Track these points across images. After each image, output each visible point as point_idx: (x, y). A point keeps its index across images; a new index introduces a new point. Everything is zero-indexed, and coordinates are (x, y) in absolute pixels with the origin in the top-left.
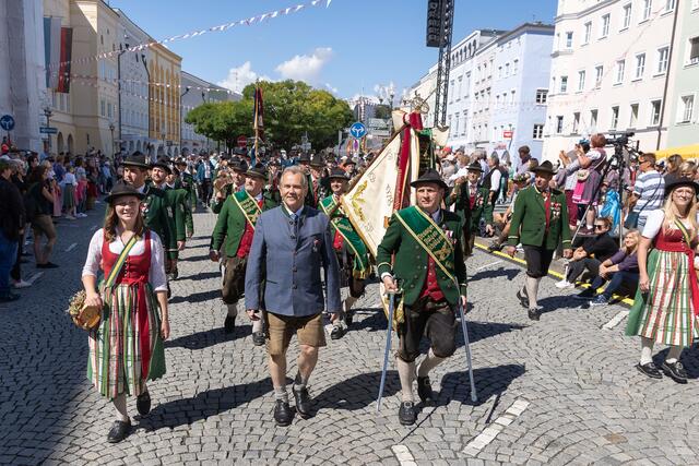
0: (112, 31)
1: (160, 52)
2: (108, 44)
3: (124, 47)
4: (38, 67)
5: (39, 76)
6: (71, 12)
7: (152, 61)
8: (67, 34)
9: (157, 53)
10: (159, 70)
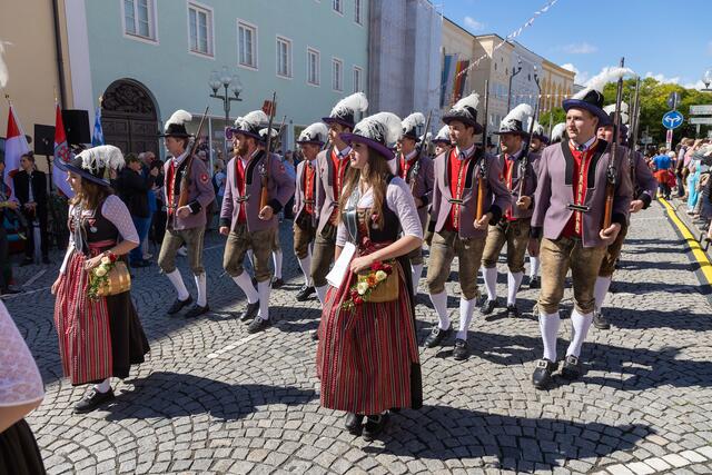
0: (505, 59)
1: (553, 70)
2: (501, 70)
3: (517, 70)
4: (432, 92)
5: (431, 98)
6: (474, 49)
7: (544, 80)
8: (465, 64)
9: (550, 71)
10: (552, 86)
